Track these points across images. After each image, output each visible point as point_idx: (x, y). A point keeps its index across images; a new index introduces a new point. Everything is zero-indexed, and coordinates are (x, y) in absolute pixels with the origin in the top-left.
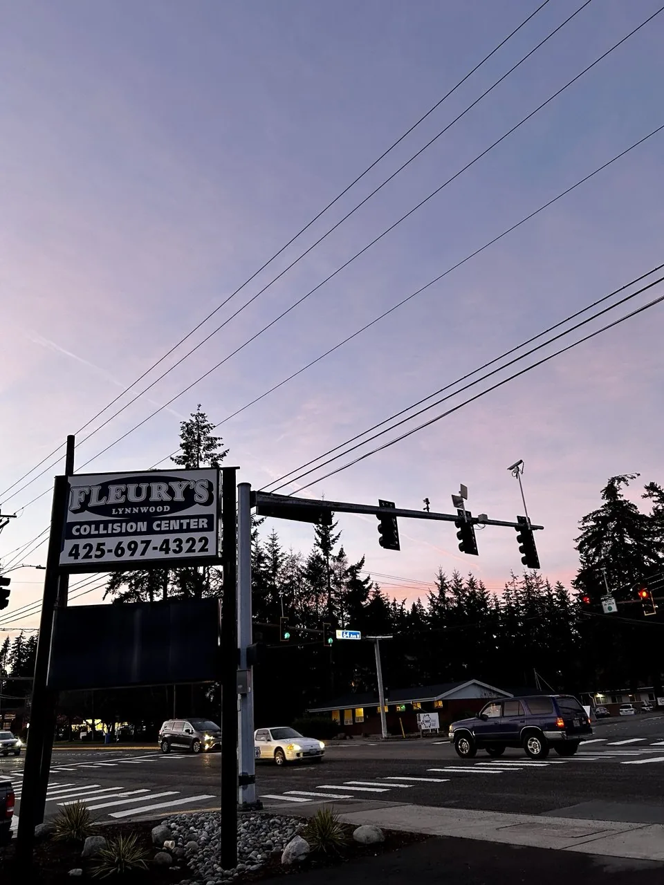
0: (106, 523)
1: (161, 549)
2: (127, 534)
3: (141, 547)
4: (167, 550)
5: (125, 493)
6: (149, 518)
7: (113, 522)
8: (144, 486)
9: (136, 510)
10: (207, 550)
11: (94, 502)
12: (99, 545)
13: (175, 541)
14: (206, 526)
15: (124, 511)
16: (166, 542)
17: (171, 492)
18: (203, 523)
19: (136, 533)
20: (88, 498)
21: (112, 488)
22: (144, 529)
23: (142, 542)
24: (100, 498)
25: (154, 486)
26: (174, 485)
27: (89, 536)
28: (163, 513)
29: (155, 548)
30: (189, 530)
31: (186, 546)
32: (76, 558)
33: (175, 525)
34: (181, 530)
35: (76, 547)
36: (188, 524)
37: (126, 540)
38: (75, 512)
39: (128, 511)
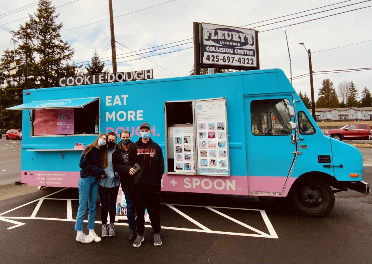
0: (219, 47)
1: (238, 62)
2: (226, 53)
3: (231, 59)
4: (240, 62)
5: (224, 35)
6: (233, 47)
7: (221, 47)
8: (230, 33)
9: (228, 43)
10: (253, 64)
11: (213, 37)
12: (217, 56)
13: (243, 59)
14: (252, 54)
15: (224, 43)
16: (240, 58)
17: (240, 37)
18: (251, 53)
19: (229, 53)
20: (210, 34)
21: (219, 32)
22: (232, 52)
23: (232, 57)
24: (215, 36)
25: (234, 34)
26: (241, 35)
27: (213, 52)
28: (237, 46)
29: (236, 61)
30: (247, 55)
31: (246, 61)
32: (209, 61)
33: (242, 52)
34: (244, 55)
35: (209, 56)
36: (247, 52)
37: (226, 56)
38: (207, 40)
39: (226, 43)
